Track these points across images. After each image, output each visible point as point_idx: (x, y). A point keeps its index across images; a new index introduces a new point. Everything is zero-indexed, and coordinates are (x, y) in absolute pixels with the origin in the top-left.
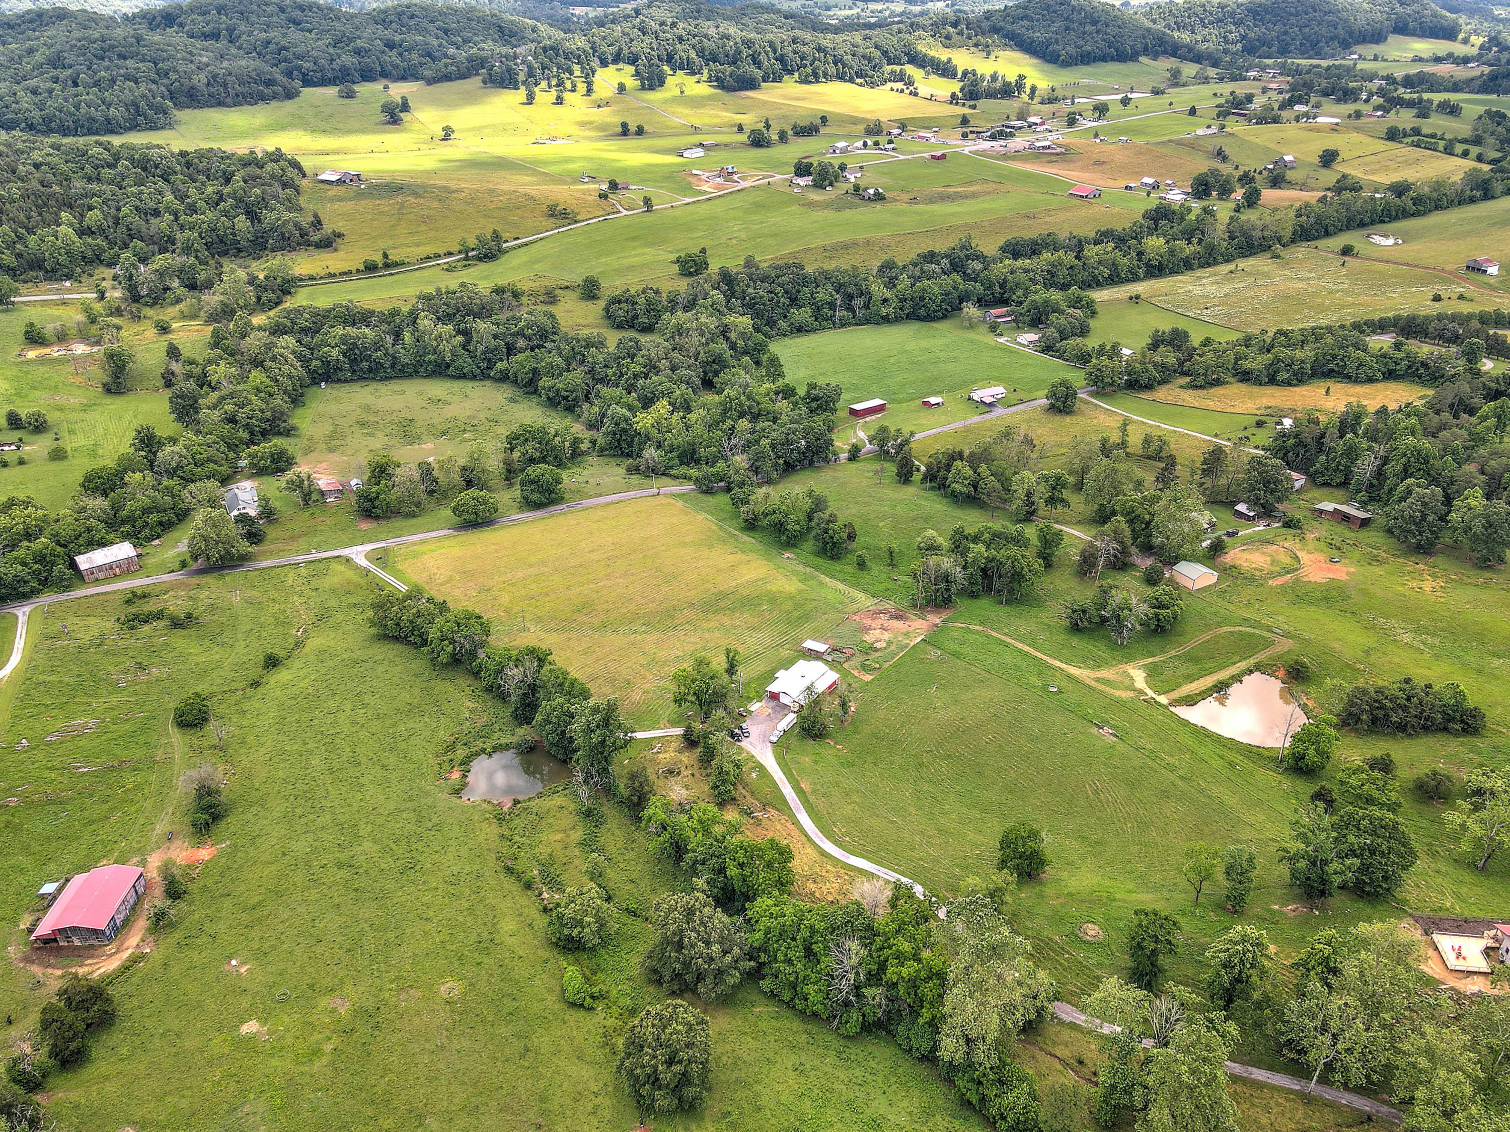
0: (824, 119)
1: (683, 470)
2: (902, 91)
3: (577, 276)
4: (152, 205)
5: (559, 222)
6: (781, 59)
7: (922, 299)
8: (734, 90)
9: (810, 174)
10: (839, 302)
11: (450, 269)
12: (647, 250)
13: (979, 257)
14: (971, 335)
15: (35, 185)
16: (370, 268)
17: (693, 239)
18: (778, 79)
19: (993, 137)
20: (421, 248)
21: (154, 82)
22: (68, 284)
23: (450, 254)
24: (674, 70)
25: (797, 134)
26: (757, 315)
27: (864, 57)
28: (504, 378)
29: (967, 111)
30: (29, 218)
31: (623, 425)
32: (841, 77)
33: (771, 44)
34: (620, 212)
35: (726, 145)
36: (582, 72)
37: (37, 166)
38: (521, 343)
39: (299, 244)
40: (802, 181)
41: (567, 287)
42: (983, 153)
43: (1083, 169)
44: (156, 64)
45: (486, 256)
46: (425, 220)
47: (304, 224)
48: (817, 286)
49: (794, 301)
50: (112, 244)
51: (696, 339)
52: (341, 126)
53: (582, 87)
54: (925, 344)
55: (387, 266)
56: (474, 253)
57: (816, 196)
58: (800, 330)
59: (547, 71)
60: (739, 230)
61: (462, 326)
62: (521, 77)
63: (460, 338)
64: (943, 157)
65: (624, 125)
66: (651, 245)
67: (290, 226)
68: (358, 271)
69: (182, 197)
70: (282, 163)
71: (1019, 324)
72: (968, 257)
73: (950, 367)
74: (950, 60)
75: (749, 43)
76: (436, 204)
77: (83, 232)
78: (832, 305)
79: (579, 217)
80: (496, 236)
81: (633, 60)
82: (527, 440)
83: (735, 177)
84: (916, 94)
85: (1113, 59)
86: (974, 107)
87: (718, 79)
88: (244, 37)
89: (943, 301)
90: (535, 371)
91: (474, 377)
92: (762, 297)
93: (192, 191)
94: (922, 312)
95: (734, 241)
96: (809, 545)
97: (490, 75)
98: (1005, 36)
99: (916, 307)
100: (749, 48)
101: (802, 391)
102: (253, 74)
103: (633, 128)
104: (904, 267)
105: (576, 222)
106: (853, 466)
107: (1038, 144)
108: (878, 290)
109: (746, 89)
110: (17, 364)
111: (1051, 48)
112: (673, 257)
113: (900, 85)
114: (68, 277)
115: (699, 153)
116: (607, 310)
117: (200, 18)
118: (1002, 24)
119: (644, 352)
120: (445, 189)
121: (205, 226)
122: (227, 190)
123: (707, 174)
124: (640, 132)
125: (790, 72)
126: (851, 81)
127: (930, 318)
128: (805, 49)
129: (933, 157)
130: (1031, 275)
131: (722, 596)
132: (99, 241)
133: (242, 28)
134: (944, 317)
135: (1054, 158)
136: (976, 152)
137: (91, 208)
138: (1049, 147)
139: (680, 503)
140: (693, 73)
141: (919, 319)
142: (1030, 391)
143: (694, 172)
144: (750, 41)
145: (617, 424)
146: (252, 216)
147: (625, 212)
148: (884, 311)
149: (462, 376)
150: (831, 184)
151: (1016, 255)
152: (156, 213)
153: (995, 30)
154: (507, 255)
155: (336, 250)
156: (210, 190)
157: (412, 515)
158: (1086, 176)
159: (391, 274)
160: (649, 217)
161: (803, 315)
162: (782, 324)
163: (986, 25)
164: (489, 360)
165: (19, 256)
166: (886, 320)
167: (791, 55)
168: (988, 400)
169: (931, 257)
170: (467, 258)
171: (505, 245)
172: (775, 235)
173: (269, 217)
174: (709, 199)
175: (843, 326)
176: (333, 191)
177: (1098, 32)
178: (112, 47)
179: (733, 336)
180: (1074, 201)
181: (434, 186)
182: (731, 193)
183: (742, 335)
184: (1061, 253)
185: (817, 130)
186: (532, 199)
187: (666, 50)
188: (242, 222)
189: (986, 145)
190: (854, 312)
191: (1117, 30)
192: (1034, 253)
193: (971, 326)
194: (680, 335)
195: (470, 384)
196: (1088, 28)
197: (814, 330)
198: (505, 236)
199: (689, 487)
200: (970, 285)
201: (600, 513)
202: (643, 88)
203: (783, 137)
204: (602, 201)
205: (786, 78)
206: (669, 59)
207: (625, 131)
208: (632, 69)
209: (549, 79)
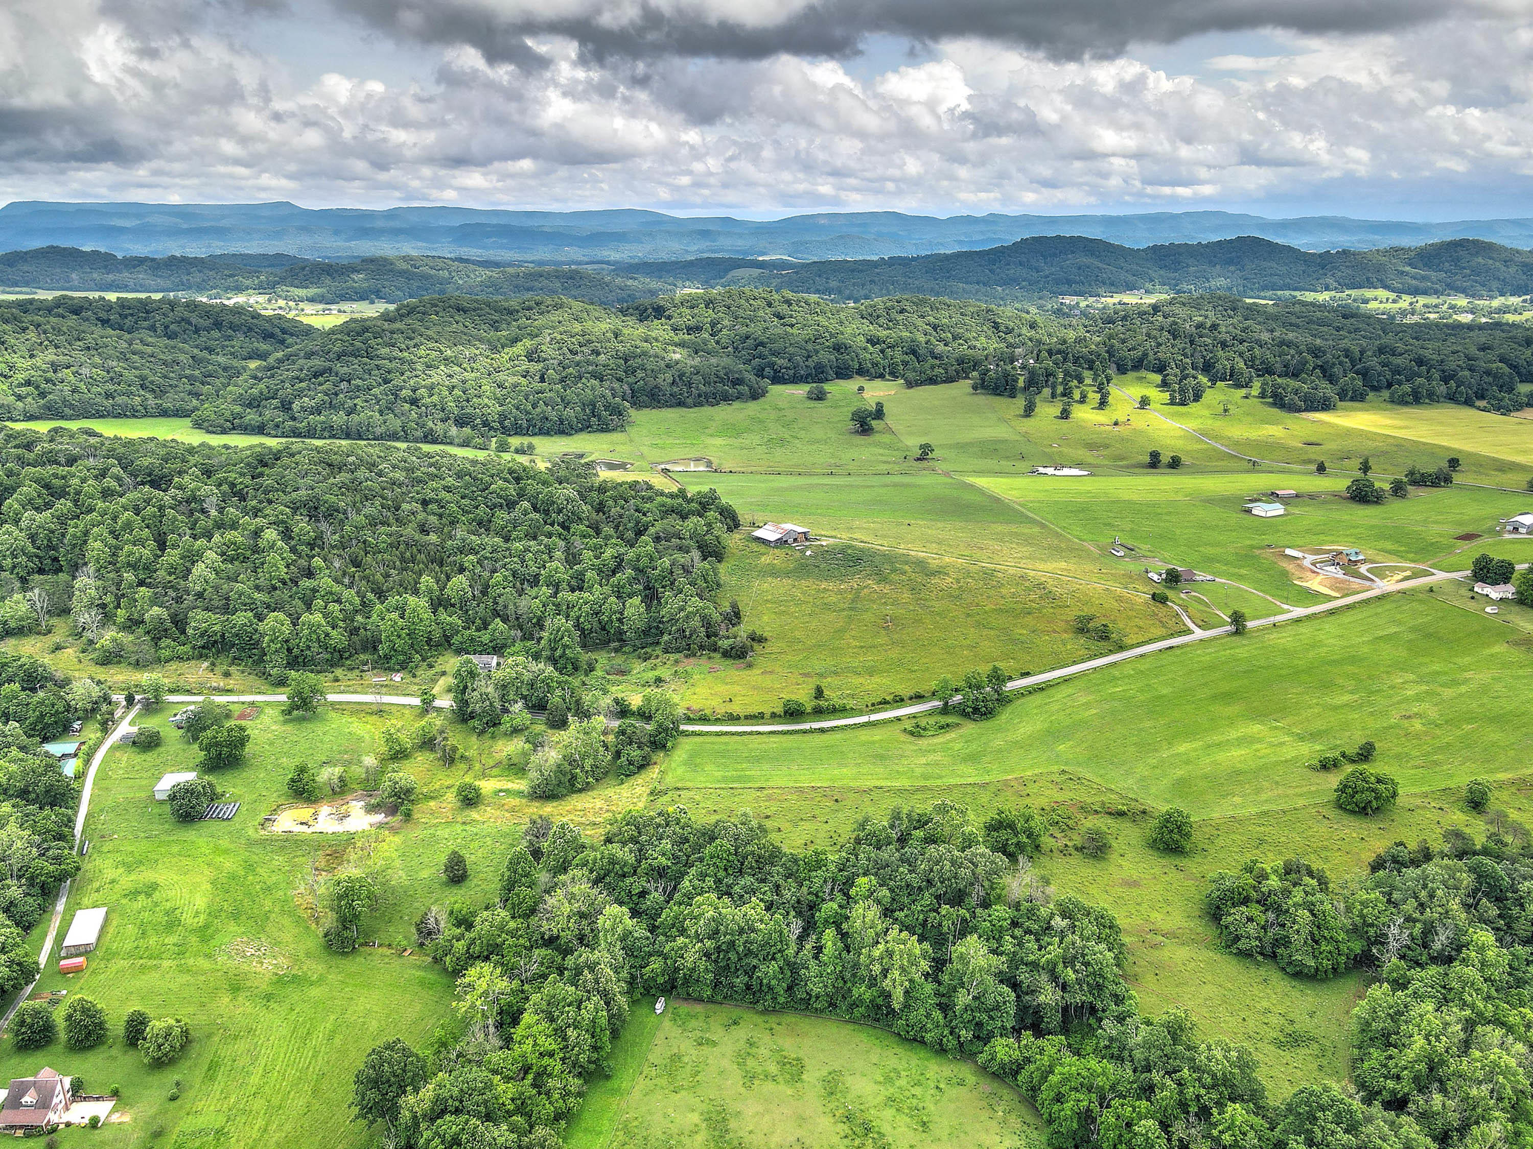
0: (1454, 463)
4: (534, 569)
5: (1094, 646)
6: (1364, 374)
8: (1299, 411)
11: (916, 732)
12: (1256, 728)
15: (410, 531)
16: (793, 713)
17: (1335, 708)
18: (1358, 397)
20: (876, 679)
21: (620, 380)
22: (397, 678)
23: (918, 698)
24: (1213, 381)
25: (1414, 483)
27: (1488, 373)
28: (1006, 1078)
30: (387, 576)
33: (1347, 353)
34: (1189, 632)
35: (1312, 497)
36: (1094, 380)
37: (425, 503)
39: (702, 648)
40: (1494, 592)
41: (1121, 814)
44: (626, 361)
45: (976, 710)
46: (888, 624)
47: (716, 617)
50: (469, 622)
52: (802, 434)
53: (1094, 397)
55: (819, 712)
56: (958, 698)
59: (1051, 379)
60: (1419, 698)
62: (1021, 383)
65: (1154, 454)
66: (1258, 715)
67: (696, 622)
68: (774, 715)
69: (572, 558)
70: (711, 514)
75: (1316, 352)
76: (906, 596)
77: (439, 603)
79: (1124, 639)
80: (995, 669)
81: (1160, 368)
83: (1363, 569)
87: (1275, 395)
88: (725, 331)
91: (940, 1050)
93: (588, 554)
95: (1417, 725)
97: (983, 380)
100: (1317, 357)
102: (721, 374)
103: (1165, 459)
105: (1121, 648)
109: (1316, 410)
110: (251, 843)
112: (1313, 752)
114: (403, 666)
115: (1277, 509)
117: (688, 311)
120: (921, 565)
121: (586, 608)
122: (631, 554)
123: (1310, 558)
124: (1177, 465)
125: (1375, 389)
126: (1468, 403)
128: (1398, 361)
132: (455, 619)
133: (726, 322)
137: (462, 570)
140: (1238, 386)
143: (1288, 552)
144: (1319, 349)
146: (651, 596)
147: (1199, 634)
149: (918, 1043)
152: (535, 581)
154: (1009, 709)
155: (750, 666)
156: (609, 553)
159: (822, 731)
160: (1243, 649)
164: (979, 1025)
165: (354, 631)
167: (1379, 368)
170: (945, 710)
171: (1007, 687)
172: (1498, 720)
173: (671, 603)
174: (1332, 612)
176: (768, 558)
178: (590, 342)
181: (906, 560)
182: (1367, 602)
185: (1448, 480)
186: (1049, 596)
187: (1203, 357)
188: (635, 607)
198: (1010, 671)
202: (1172, 403)
203: (1398, 490)
204: (1161, 610)
205: (1371, 395)
206: (1207, 367)
207: (1154, 462)
208: (1158, 378)
209: (1054, 387)
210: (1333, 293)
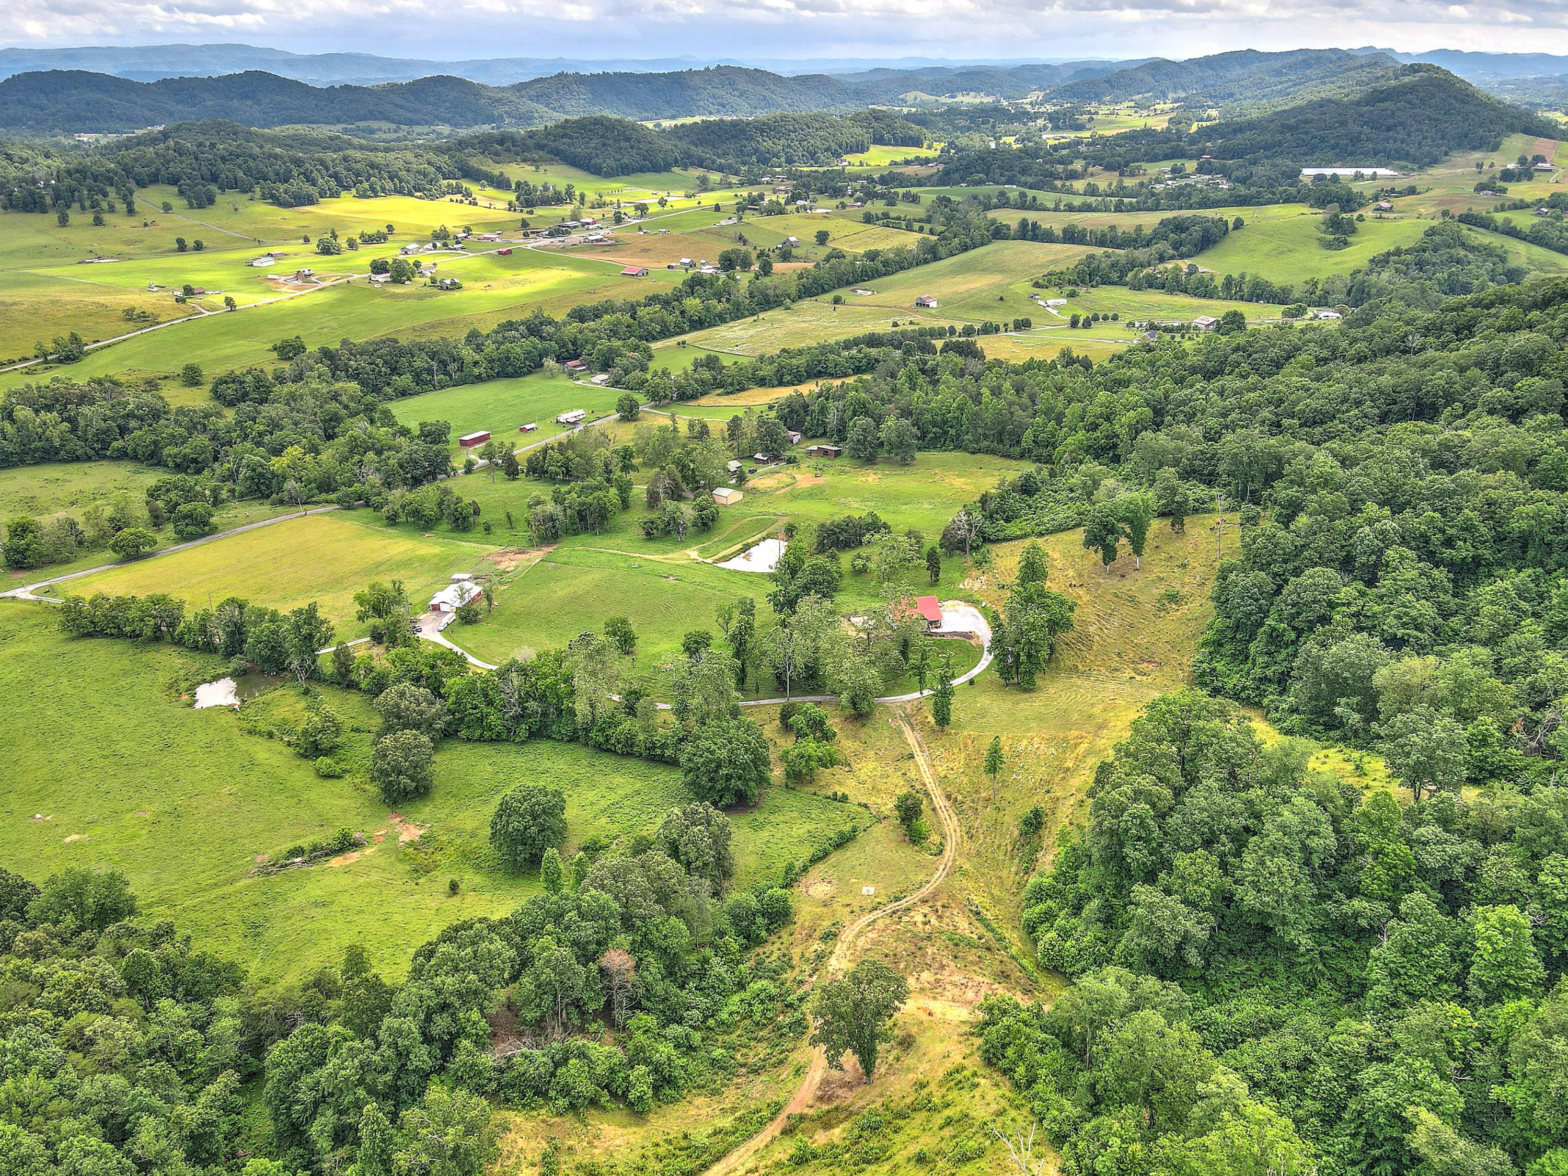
0: (390, 228)
1: (324, 496)
2: (462, 202)
3: (176, 366)
5: (140, 325)
6: (335, 176)
7: (508, 358)
8: (292, 206)
9: (387, 271)
10: (435, 368)
11: (29, 372)
12: (240, 342)
13: (550, 322)
14: (553, 382)
17: (284, 330)
18: (335, 195)
19: (551, 235)
23: (26, 359)
24: (222, 189)
25: (366, 242)
26: (362, 383)
27: (419, 172)
28: (122, 456)
29: (525, 216)
31: (260, 470)
32: (399, 192)
33: (322, 163)
34: (202, 313)
35: (295, 254)
36: (118, 193)
38: (133, 424)
40: (381, 278)
41: (166, 378)
42: (545, 248)
43: (632, 256)
45: (67, 358)
48: (413, 356)
49: (394, 370)
51: (311, 401)
53: (121, 207)
54: (516, 393)
56: (53, 356)
57: (399, 290)
58: (404, 393)
59: (76, 194)
60: (328, 321)
61: (65, 415)
62: (48, 200)
63: (65, 426)
64: (509, 252)
65: (180, 242)
66: (242, 338)
71: (591, 369)
72: (541, 323)
73: (538, 405)
74: (502, 174)
75: (298, 162)
78: (430, 371)
79: (160, 320)
80: (75, 339)
81: (174, 180)
82: (168, 490)
83: (313, 279)
84: (475, 204)
85: (649, 171)
86: (531, 213)
87: (272, 196)
89: (526, 359)
90: (155, 443)
91: (89, 459)
92: (364, 368)
94: (510, 369)
95: (326, 330)
96: (445, 526)
97: (10, 200)
98: (551, 152)
99: (504, 366)
100: (299, 166)
101: (416, 431)
103: (190, 243)
104: (488, 336)
105: (158, 323)
106: (470, 476)
107: (591, 238)
108: (468, 353)
109: (304, 205)
111: (593, 162)
112: (270, 346)
113: (459, 197)
115: (269, 261)
116: (215, 391)
118: (545, 142)
119: (264, 414)
123: (283, 278)
124: (199, 247)
125: (347, 188)
126: (410, 194)
127: (517, 374)
128: (358, 166)
129: (500, 253)
130: (597, 333)
131: (379, 565)
134: (530, 372)
135: (607, 249)
136: (538, 248)
138: (601, 240)
139: (328, 518)
140: (244, 191)
141: (508, 376)
142: (605, 411)
143: (270, 277)
144: (299, 159)
145: (254, 470)
147: (208, 313)
148: (476, 371)
149: (76, 459)
150: (409, 279)
151: (582, 321)
153: (541, 147)
154: (91, 357)
157: (67, 561)
158: (636, 261)
160: (235, 316)
161: (405, 380)
162: (388, 389)
163: (530, 142)
164: (103, 441)
166: (479, 379)
167: (345, 172)
168: (572, 420)
169: (510, 326)
170: (46, 362)
171: (86, 348)
172: (365, 322)
174: (291, 298)
175: (442, 388)
177: (632, 147)
179: (344, 398)
180: (626, 279)
183: (352, 398)
184: (618, 315)
185: (385, 238)
186: (104, 306)
187: (209, 170)
189: (547, 241)
190: (450, 376)
191: (649, 146)
192: (597, 316)
193: (553, 376)
194: (295, 401)
195: (86, 465)
196: (622, 144)
197: (418, 394)
198: (84, 340)
199: (330, 508)
200: (546, 344)
201: (255, 534)
202: (191, 206)
203: (352, 245)
204: (181, 305)
205: (343, 194)
206: (214, 178)
207: (182, 247)
208: (175, 189)
209: (81, 201)
210: (345, 126)
